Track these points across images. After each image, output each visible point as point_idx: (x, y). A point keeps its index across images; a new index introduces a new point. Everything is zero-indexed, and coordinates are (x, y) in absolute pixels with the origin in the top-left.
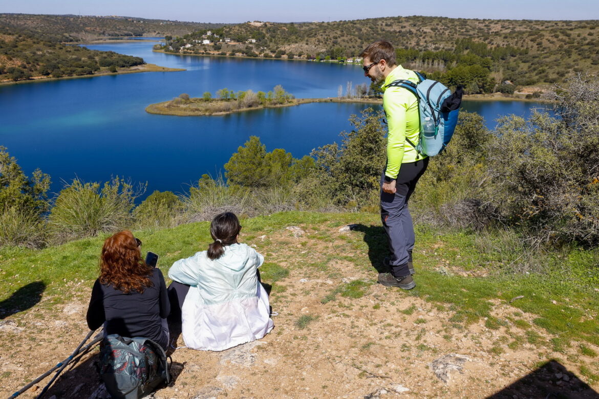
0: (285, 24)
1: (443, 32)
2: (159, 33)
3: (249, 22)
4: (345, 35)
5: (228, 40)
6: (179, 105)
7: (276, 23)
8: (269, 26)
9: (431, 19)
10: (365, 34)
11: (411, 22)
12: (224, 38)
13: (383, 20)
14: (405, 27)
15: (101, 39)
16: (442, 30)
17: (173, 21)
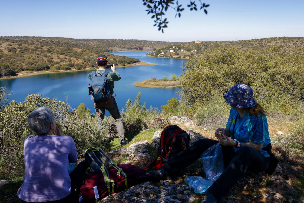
0: (213, 42)
1: (300, 46)
2: (151, 47)
3: (194, 41)
4: (244, 47)
5: (182, 50)
6: (150, 83)
7: (208, 42)
8: (204, 43)
9: (294, 38)
10: (255, 47)
11: (282, 40)
12: (180, 49)
13: (266, 39)
14: (278, 43)
15: (123, 50)
16: (300, 44)
17: (158, 41)
